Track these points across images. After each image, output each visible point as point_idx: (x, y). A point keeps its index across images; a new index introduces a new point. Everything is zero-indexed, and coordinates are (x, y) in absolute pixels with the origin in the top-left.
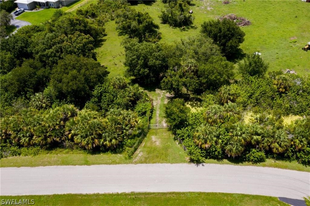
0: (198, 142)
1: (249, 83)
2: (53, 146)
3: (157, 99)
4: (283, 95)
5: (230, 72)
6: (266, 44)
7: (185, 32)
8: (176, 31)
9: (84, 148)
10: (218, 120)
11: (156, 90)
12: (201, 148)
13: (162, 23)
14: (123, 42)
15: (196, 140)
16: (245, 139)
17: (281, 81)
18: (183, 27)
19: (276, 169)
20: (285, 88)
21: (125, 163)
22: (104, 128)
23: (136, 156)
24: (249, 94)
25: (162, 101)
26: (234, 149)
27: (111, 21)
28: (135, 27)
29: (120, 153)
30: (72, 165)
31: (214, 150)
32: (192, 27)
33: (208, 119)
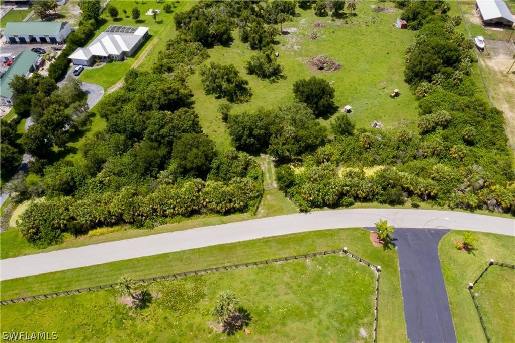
0: (304, 196)
1: (341, 141)
2: (192, 213)
3: (264, 164)
4: (368, 150)
5: (324, 134)
6: (356, 93)
7: (276, 84)
8: (265, 84)
9: (218, 212)
10: (318, 179)
11: (261, 154)
12: (308, 201)
13: (248, 74)
14: (219, 108)
15: (303, 195)
16: (338, 190)
17: (365, 139)
18: (272, 78)
19: (362, 209)
20: (369, 144)
21: (252, 219)
22: (233, 195)
23: (260, 212)
24: (341, 152)
25: (268, 164)
26: (330, 198)
27: (192, 75)
28: (226, 88)
29: (246, 212)
30: (213, 225)
31: (317, 201)
32: (282, 77)
33: (310, 178)
